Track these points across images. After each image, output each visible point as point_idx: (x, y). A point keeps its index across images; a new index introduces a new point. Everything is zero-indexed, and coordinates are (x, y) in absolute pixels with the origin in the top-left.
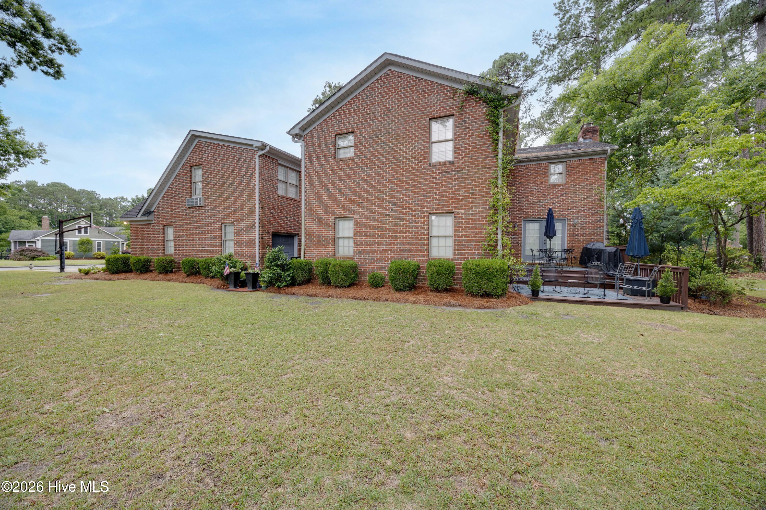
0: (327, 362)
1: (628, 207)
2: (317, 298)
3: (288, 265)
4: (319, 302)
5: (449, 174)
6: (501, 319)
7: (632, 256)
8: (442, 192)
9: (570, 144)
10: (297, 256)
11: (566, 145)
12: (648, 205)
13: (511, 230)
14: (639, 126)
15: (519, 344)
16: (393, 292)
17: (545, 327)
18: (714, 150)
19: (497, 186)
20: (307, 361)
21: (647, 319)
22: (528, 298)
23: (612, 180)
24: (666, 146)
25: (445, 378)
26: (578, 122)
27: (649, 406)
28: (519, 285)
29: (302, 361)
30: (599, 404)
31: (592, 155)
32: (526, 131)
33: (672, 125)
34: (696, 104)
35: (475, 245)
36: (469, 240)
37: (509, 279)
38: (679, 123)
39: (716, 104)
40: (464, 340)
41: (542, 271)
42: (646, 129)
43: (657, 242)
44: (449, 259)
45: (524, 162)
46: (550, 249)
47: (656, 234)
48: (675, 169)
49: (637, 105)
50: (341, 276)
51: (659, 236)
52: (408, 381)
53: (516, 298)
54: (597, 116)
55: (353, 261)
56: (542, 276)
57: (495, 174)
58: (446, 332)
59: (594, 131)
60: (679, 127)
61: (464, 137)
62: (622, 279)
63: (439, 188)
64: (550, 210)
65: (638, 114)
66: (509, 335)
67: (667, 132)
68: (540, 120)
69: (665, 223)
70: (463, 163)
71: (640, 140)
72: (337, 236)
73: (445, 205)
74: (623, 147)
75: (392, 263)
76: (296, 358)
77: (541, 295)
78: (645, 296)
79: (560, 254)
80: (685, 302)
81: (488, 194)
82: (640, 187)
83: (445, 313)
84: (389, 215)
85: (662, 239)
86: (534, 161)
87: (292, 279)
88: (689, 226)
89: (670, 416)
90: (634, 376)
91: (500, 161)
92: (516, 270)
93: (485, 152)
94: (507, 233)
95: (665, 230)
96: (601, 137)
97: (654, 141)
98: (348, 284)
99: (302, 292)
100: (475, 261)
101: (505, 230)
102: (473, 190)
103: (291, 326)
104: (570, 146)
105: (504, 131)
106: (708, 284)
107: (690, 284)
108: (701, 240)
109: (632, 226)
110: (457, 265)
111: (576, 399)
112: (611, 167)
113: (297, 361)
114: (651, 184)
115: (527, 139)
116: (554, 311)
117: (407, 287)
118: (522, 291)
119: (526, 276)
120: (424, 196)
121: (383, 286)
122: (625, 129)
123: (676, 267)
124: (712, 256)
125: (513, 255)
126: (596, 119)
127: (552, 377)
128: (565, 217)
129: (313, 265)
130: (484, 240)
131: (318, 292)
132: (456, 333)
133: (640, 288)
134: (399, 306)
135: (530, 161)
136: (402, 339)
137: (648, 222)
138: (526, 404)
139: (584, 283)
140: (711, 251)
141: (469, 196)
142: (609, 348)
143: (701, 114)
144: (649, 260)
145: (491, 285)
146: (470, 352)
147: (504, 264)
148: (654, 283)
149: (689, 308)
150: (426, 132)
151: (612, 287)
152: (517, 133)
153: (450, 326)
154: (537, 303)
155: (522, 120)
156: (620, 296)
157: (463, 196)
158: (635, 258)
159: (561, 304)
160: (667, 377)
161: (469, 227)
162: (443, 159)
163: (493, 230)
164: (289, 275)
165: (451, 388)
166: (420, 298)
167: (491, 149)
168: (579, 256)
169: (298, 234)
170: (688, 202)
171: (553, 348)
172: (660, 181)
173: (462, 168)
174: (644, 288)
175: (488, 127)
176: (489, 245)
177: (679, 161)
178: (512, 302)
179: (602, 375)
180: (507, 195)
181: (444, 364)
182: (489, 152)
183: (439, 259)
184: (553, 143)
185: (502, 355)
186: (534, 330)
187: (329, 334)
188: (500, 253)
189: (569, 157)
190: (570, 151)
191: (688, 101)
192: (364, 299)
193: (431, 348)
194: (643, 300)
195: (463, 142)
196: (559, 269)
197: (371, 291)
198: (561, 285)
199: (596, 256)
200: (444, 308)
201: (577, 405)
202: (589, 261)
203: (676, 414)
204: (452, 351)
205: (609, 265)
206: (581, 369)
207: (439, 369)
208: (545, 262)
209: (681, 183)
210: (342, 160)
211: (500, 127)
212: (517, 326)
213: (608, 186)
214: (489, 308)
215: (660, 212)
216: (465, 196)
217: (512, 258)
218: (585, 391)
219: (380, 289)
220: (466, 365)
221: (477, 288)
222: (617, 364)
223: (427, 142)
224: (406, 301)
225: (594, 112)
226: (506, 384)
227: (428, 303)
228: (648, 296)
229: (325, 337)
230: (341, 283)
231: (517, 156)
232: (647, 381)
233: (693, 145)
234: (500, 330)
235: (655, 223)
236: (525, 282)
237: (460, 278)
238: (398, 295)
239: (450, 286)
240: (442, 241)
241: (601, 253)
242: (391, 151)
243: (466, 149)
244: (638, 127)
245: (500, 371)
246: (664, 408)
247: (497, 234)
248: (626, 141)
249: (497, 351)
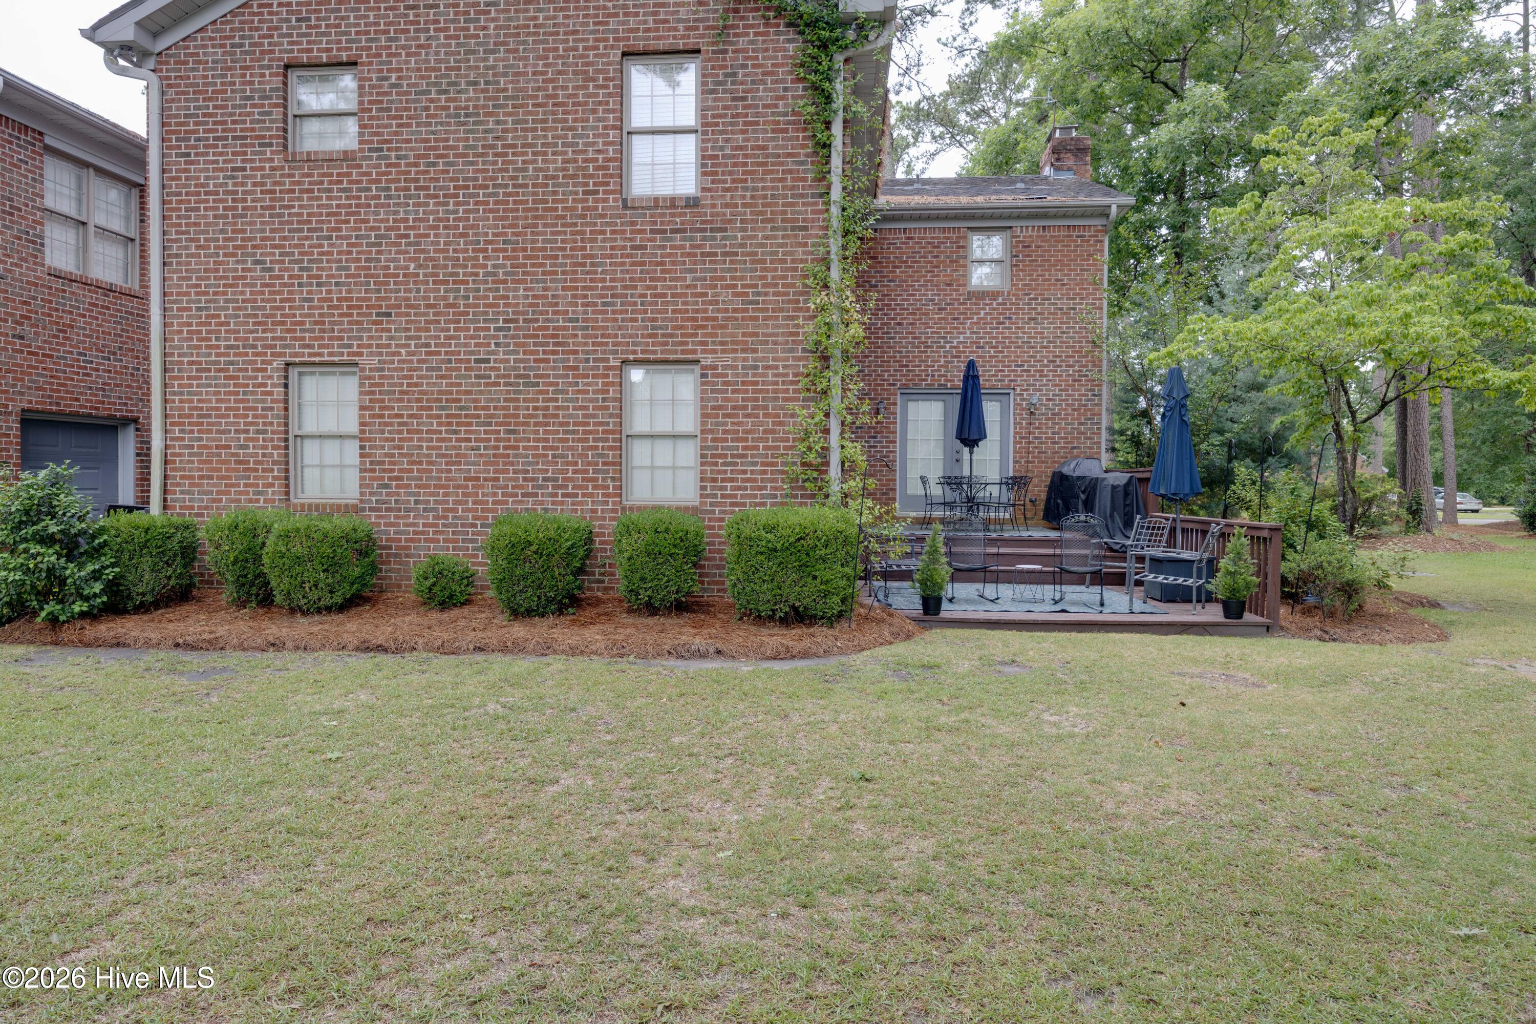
0: (257, 881)
1: (1156, 364)
2: (215, 655)
3: (93, 537)
4: (224, 669)
5: (684, 239)
6: (837, 687)
7: (1163, 496)
8: (664, 295)
9: (1022, 181)
10: (131, 502)
11: (1012, 182)
12: (1197, 360)
13: (866, 419)
14: (1180, 149)
15: (886, 758)
16: (502, 619)
17: (955, 703)
18: (1334, 231)
19: (826, 286)
20: (174, 888)
21: (1195, 661)
22: (914, 619)
23: (1121, 289)
24: (1238, 209)
25: (671, 883)
26: (1042, 119)
27: (1194, 887)
28: (889, 584)
29: (153, 890)
30: (1082, 901)
31: (1073, 216)
32: (908, 127)
33: (1252, 156)
34: (1299, 109)
35: (764, 464)
36: (744, 448)
37: (861, 567)
38: (1266, 152)
39: (1339, 115)
40: (729, 761)
41: (948, 541)
42: (1195, 159)
43: (1218, 458)
44: (686, 509)
45: (901, 219)
46: (970, 477)
47: (1216, 439)
48: (1256, 272)
49: (1176, 93)
50: (313, 573)
51: (1222, 444)
52: (551, 908)
53: (879, 621)
54: (1088, 108)
55: (356, 520)
56: (949, 554)
57: (822, 249)
58: (676, 740)
59: (1079, 150)
60: (1267, 163)
61: (732, 124)
62: (1140, 559)
63: (651, 280)
64: (971, 365)
65: (1181, 117)
66: (858, 732)
67: (1241, 174)
68: (945, 100)
69: (1235, 410)
70: (727, 206)
71: (1184, 187)
72: (294, 430)
73: (671, 336)
74: (1146, 201)
75: (499, 522)
76: (129, 881)
77: (947, 611)
78: (1190, 601)
79: (995, 490)
80: (1273, 614)
81: (800, 309)
82: (1182, 314)
83: (673, 681)
84: (487, 361)
85: (1229, 452)
86: (929, 218)
87: (113, 587)
88: (1283, 418)
89: (1236, 906)
90: (1163, 813)
91: (835, 210)
92: (879, 539)
93: (793, 180)
94: (854, 430)
95: (1236, 427)
96: (1096, 169)
97: (1214, 195)
98: (338, 599)
99: (154, 636)
100: (763, 514)
101: (849, 418)
102: (758, 294)
103: (108, 765)
104: (1021, 185)
105: (845, 121)
106: (1320, 566)
107: (1284, 567)
108: (1309, 454)
109: (1164, 416)
110: (712, 528)
111: (1029, 896)
112: (1120, 254)
113: (134, 894)
114: (1207, 307)
115: (913, 151)
116: (978, 653)
117: (550, 601)
118: (897, 601)
119: (908, 555)
120: (605, 304)
121: (468, 602)
122: (1152, 153)
123: (1256, 523)
124: (1329, 496)
125: (871, 495)
126: (1085, 117)
127: (971, 840)
128: (1008, 387)
129: (199, 535)
130: (791, 448)
131: (221, 631)
132: (706, 740)
133: (1181, 580)
134: (522, 665)
135: (920, 218)
136: (531, 774)
137: (1199, 405)
138: (900, 928)
139: (1054, 573)
140: (1327, 483)
141: (746, 310)
142: (1109, 745)
143: (1309, 136)
144: (1202, 507)
145: (812, 587)
146: (747, 796)
147: (846, 521)
148: (1211, 567)
149: (1282, 628)
150: (610, 95)
151: (1118, 580)
152: (883, 132)
153: (688, 719)
154: (936, 634)
155: (897, 93)
156: (1138, 606)
157: (726, 311)
158: (1172, 500)
159: (998, 634)
160: (1232, 808)
161: (746, 407)
162: (665, 189)
163: (817, 419)
164: (96, 576)
165: (687, 913)
166: (594, 635)
167: (809, 171)
168: (1044, 496)
169: (135, 420)
170: (1281, 358)
171: (975, 759)
172: (1227, 301)
173: (723, 222)
174: (1190, 582)
175: (801, 103)
176: (804, 464)
177: (1265, 251)
178: (871, 633)
179: (1092, 821)
180: (856, 316)
181: (668, 842)
182: (804, 179)
183: (654, 508)
184: (979, 172)
185: (838, 793)
186: (925, 714)
187: (262, 783)
188: (835, 488)
189: (1019, 217)
190: (1022, 200)
191: (1284, 99)
192: (398, 650)
193: (627, 795)
194: (1187, 612)
195: (727, 140)
196: (994, 535)
197: (425, 621)
198: (998, 578)
199: (1083, 496)
200: (672, 663)
201: (1031, 911)
202: (1069, 508)
203: (1249, 899)
204: (694, 798)
205: (1113, 521)
206: (1042, 809)
207: (652, 860)
208: (959, 513)
209: (1268, 309)
210: (311, 159)
211: (834, 106)
212: (881, 705)
213: (1111, 304)
214: (805, 655)
215: (1226, 381)
216: (735, 310)
217: (869, 503)
218: (1051, 868)
219: (456, 612)
220: (735, 836)
221: (769, 596)
222: (1125, 788)
223: (614, 127)
224: (547, 649)
225: (1080, 96)
226: (849, 880)
227: (619, 651)
228: (1199, 601)
229: (246, 792)
230: (314, 595)
231: (883, 200)
232: (1190, 822)
233: (1294, 213)
234: (835, 722)
235: (1215, 409)
236: (905, 576)
237: (718, 567)
238: (519, 630)
239: (688, 594)
240: (663, 453)
241: (1094, 489)
242: (492, 147)
243: (735, 165)
244: (1178, 153)
245: (833, 843)
246: (1224, 889)
247: (827, 431)
248: (1153, 185)
249: (826, 783)
